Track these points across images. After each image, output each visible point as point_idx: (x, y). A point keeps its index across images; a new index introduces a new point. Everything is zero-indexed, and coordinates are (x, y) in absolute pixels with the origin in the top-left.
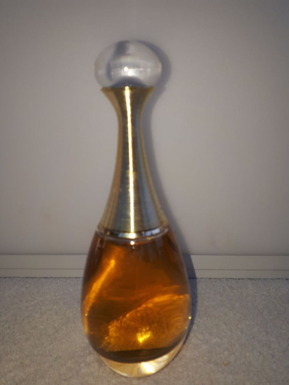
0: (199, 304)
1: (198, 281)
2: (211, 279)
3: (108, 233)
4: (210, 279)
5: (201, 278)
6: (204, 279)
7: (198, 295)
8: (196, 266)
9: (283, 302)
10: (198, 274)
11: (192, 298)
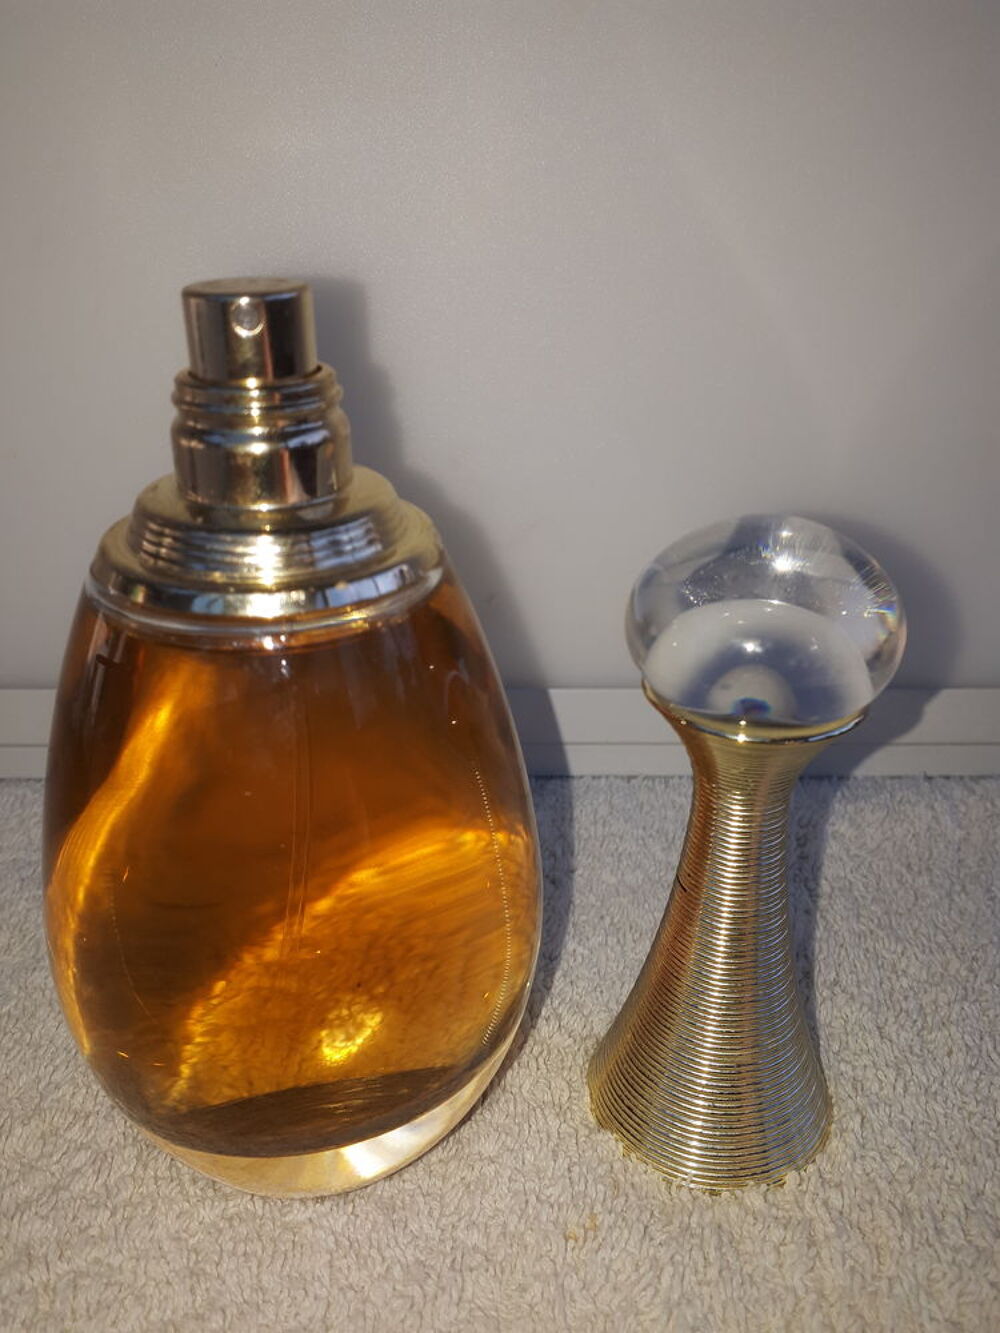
0: (580, 878)
1: (577, 787)
2: (633, 781)
3: (140, 597)
4: (630, 778)
5: (594, 778)
6: (603, 781)
7: (578, 846)
8: (567, 732)
9: (909, 867)
10: (578, 762)
11: (550, 854)
